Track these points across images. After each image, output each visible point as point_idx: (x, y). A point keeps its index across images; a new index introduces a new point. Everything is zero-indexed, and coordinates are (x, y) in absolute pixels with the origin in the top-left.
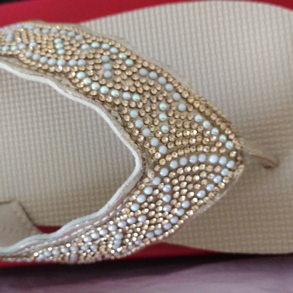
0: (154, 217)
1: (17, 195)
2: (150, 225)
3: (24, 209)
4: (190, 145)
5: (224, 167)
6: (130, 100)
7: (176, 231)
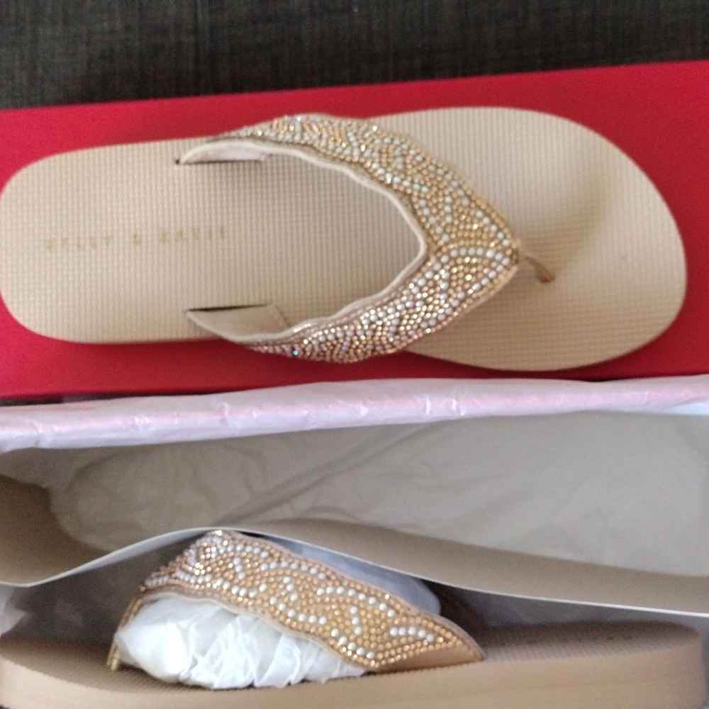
0: (431, 303)
1: (274, 299)
2: (426, 312)
3: (282, 313)
4: (469, 238)
5: (499, 263)
6: (420, 191)
7: (450, 324)
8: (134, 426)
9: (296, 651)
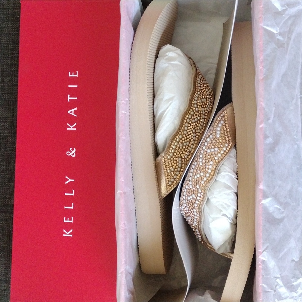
8: (124, 230)
9: (223, 174)
